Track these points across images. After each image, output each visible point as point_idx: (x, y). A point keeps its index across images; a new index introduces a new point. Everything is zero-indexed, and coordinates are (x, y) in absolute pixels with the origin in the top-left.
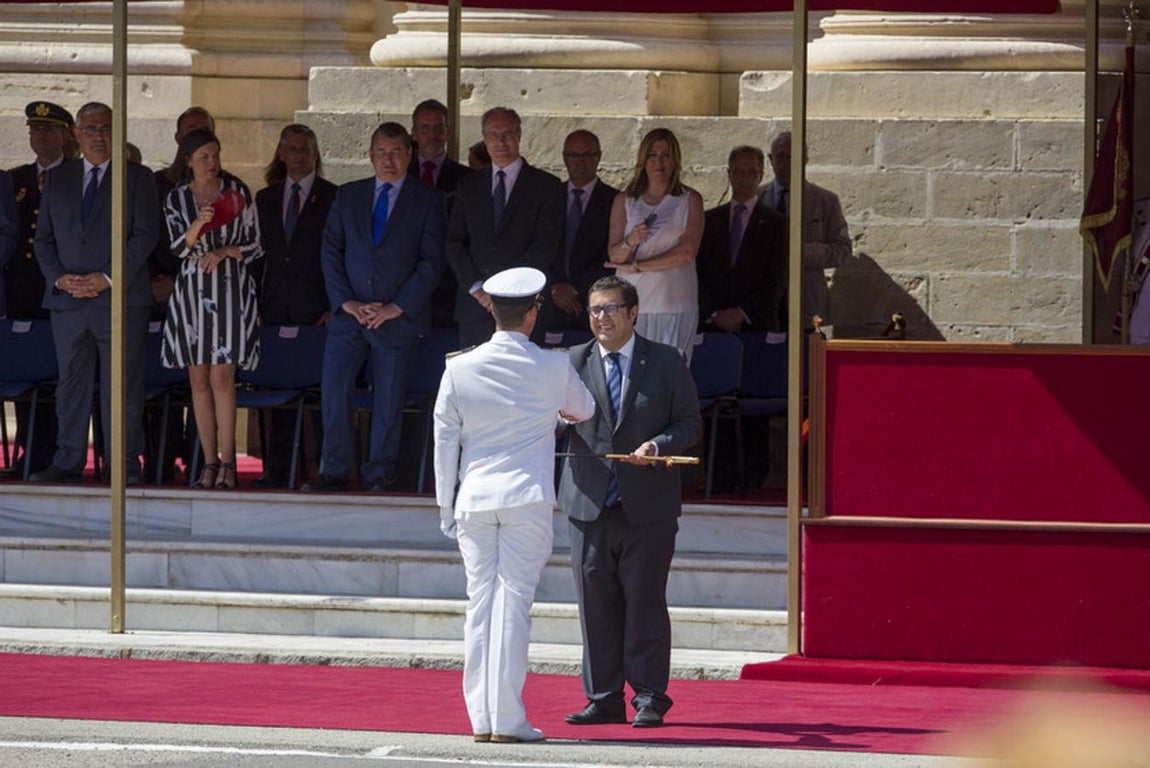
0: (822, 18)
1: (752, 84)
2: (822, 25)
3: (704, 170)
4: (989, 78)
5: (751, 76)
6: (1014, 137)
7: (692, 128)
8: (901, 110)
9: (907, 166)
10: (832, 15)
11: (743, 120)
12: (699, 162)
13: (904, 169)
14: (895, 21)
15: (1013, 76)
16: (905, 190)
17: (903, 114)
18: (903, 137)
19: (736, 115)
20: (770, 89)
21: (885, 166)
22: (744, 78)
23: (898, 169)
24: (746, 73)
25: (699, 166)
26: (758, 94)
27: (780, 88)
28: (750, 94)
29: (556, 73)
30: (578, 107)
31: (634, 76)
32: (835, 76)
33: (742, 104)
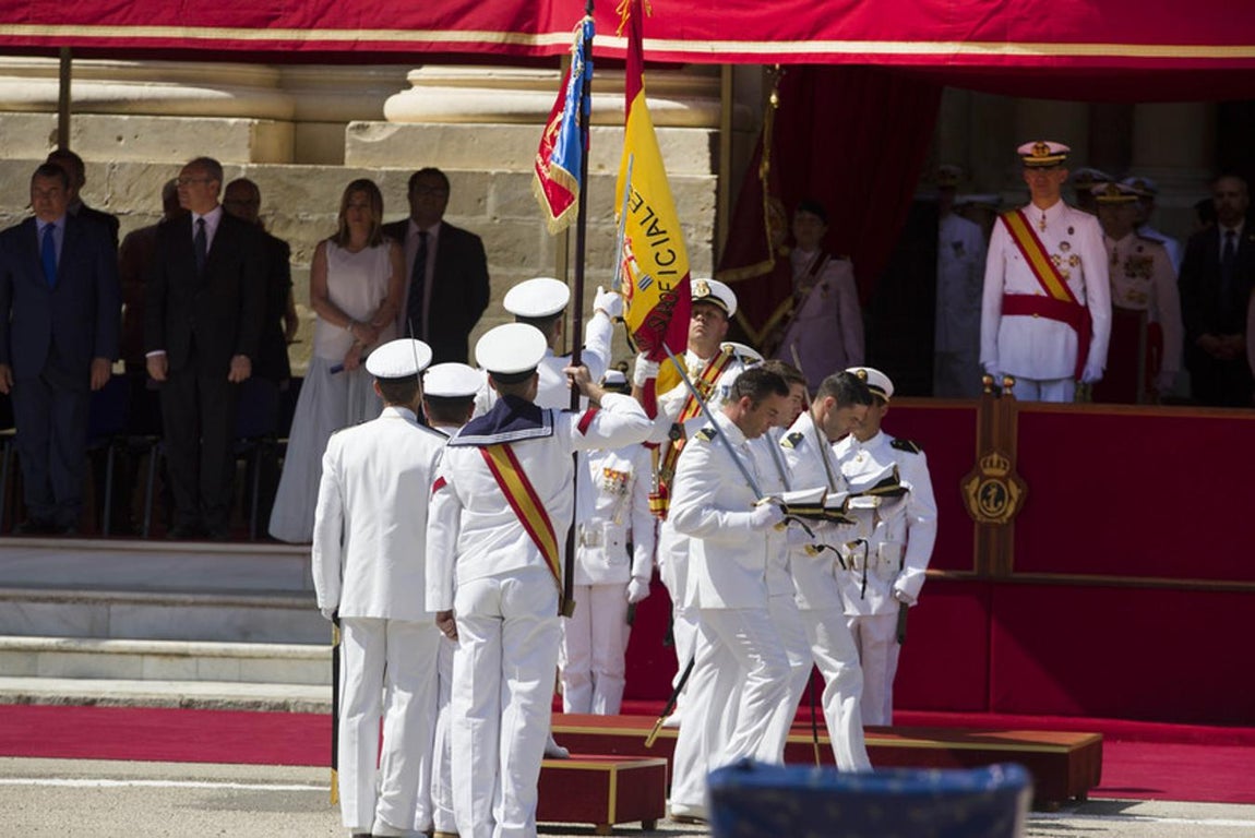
0: (411, 70)
1: (358, 134)
2: (409, 78)
3: (310, 218)
4: (604, 134)
5: (358, 127)
7: (299, 177)
8: (512, 162)
9: (521, 218)
10: (419, 68)
11: (350, 170)
12: (305, 210)
13: (518, 220)
14: (503, 75)
16: (518, 241)
17: (515, 166)
18: (516, 189)
19: (343, 163)
20: (378, 139)
21: (498, 216)
22: (352, 128)
23: (511, 220)
24: (352, 124)
25: (305, 213)
26: (365, 144)
27: (389, 139)
28: (356, 144)
29: (154, 120)
30: (176, 154)
31: (236, 123)
32: (445, 128)
33: (348, 154)
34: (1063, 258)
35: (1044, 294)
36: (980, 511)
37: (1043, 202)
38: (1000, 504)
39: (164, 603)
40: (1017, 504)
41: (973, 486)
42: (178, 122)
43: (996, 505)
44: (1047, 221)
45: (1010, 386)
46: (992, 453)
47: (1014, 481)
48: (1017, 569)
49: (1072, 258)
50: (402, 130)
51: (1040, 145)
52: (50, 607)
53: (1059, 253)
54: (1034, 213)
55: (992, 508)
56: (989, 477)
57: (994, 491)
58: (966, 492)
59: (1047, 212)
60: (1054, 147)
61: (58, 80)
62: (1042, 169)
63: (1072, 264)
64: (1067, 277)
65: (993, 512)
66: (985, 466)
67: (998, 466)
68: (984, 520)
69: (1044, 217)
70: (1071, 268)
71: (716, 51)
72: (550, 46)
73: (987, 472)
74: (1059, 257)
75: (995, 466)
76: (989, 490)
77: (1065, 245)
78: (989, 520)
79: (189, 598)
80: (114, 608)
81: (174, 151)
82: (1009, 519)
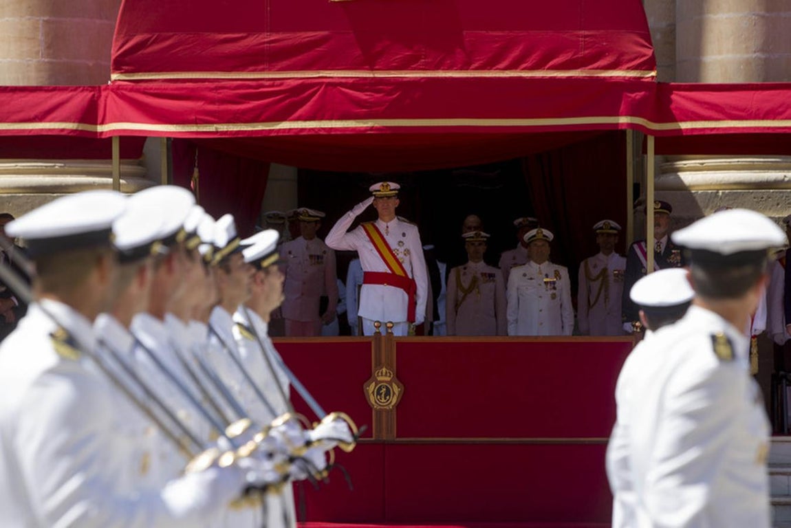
34: (400, 250)
35: (389, 272)
36: (376, 402)
37: (387, 218)
38: (388, 397)
40: (398, 398)
41: (371, 388)
43: (385, 399)
44: (389, 229)
45: (391, 327)
46: (382, 368)
47: (395, 383)
48: (398, 436)
49: (405, 250)
51: (385, 184)
53: (398, 248)
54: (381, 224)
55: (383, 400)
56: (381, 382)
57: (384, 389)
58: (367, 391)
59: (389, 224)
60: (393, 185)
62: (385, 198)
63: (405, 254)
64: (403, 262)
65: (384, 403)
66: (378, 376)
67: (386, 375)
68: (379, 407)
69: (387, 227)
70: (405, 257)
71: (219, 130)
72: (107, 132)
73: (379, 379)
74: (398, 250)
75: (384, 375)
76: (381, 390)
77: (401, 243)
78: (382, 408)
82: (393, 406)
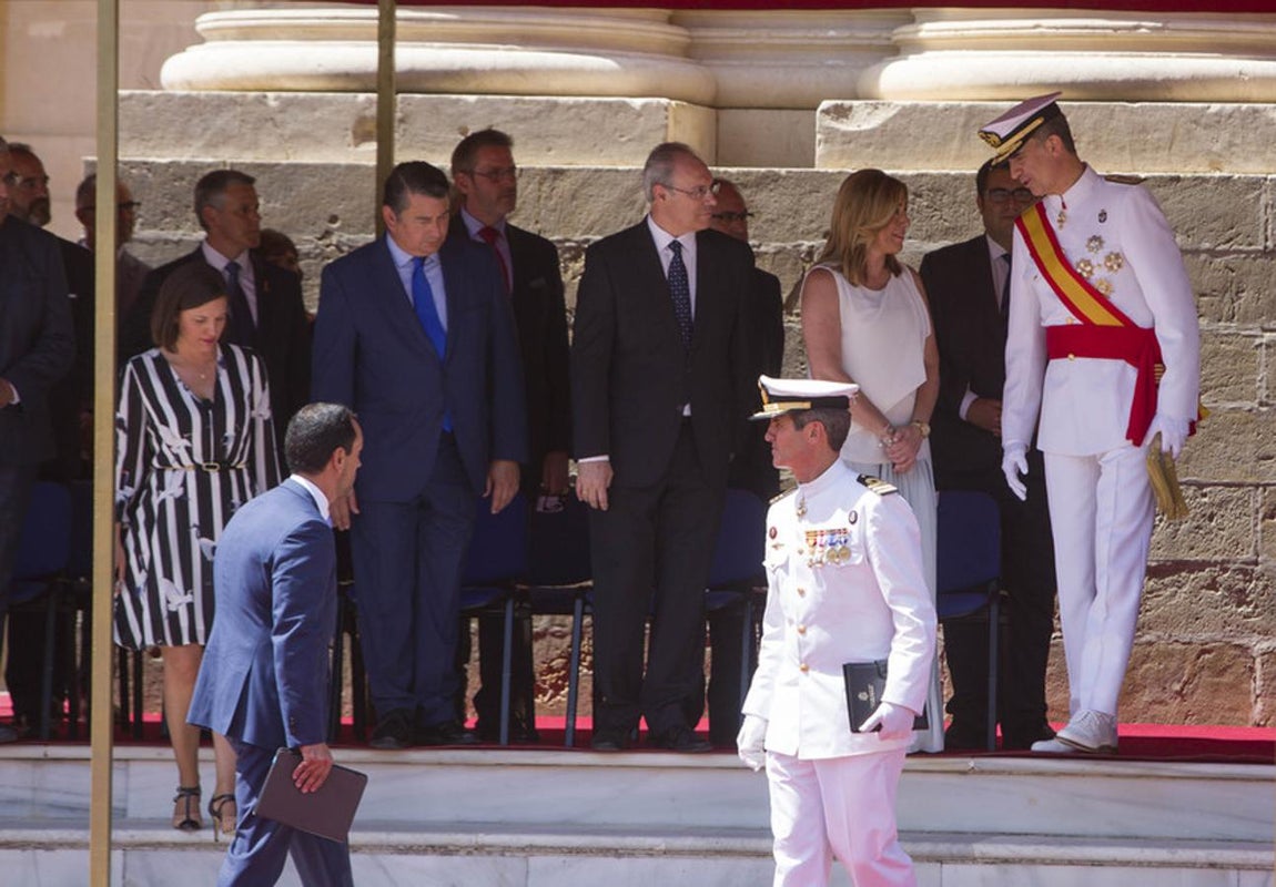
1: (835, 120)
4: (1218, 114)
5: (834, 109)
6: (1263, 201)
11: (824, 174)
14: (1057, 28)
15: (1256, 111)
19: (813, 166)
20: (865, 127)
22: (823, 111)
24: (825, 104)
26: (844, 134)
27: (884, 125)
28: (831, 135)
29: (516, 102)
30: (552, 153)
31: (645, 106)
32: (970, 107)
33: (819, 150)
39: (616, 853)
42: (556, 104)
50: (907, 113)
52: (430, 861)
61: (376, 43)
79: (660, 843)
80: (537, 861)
81: (549, 150)
